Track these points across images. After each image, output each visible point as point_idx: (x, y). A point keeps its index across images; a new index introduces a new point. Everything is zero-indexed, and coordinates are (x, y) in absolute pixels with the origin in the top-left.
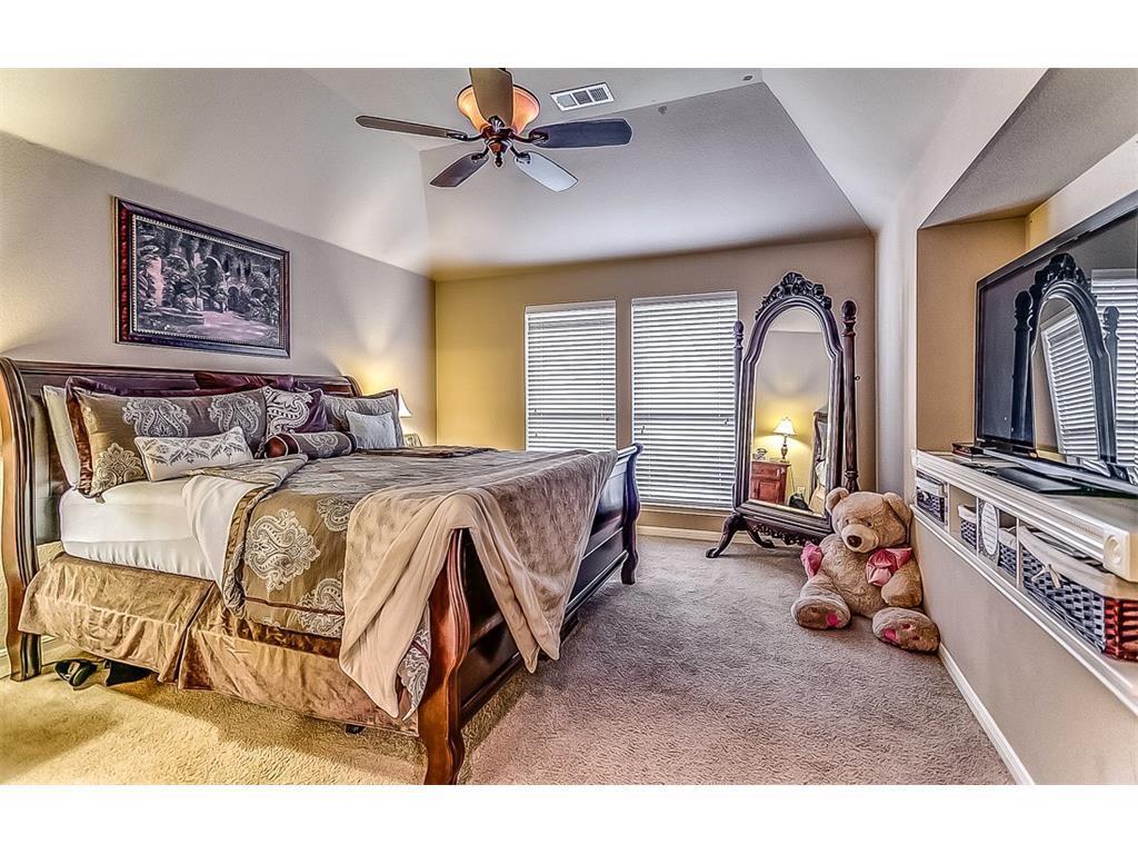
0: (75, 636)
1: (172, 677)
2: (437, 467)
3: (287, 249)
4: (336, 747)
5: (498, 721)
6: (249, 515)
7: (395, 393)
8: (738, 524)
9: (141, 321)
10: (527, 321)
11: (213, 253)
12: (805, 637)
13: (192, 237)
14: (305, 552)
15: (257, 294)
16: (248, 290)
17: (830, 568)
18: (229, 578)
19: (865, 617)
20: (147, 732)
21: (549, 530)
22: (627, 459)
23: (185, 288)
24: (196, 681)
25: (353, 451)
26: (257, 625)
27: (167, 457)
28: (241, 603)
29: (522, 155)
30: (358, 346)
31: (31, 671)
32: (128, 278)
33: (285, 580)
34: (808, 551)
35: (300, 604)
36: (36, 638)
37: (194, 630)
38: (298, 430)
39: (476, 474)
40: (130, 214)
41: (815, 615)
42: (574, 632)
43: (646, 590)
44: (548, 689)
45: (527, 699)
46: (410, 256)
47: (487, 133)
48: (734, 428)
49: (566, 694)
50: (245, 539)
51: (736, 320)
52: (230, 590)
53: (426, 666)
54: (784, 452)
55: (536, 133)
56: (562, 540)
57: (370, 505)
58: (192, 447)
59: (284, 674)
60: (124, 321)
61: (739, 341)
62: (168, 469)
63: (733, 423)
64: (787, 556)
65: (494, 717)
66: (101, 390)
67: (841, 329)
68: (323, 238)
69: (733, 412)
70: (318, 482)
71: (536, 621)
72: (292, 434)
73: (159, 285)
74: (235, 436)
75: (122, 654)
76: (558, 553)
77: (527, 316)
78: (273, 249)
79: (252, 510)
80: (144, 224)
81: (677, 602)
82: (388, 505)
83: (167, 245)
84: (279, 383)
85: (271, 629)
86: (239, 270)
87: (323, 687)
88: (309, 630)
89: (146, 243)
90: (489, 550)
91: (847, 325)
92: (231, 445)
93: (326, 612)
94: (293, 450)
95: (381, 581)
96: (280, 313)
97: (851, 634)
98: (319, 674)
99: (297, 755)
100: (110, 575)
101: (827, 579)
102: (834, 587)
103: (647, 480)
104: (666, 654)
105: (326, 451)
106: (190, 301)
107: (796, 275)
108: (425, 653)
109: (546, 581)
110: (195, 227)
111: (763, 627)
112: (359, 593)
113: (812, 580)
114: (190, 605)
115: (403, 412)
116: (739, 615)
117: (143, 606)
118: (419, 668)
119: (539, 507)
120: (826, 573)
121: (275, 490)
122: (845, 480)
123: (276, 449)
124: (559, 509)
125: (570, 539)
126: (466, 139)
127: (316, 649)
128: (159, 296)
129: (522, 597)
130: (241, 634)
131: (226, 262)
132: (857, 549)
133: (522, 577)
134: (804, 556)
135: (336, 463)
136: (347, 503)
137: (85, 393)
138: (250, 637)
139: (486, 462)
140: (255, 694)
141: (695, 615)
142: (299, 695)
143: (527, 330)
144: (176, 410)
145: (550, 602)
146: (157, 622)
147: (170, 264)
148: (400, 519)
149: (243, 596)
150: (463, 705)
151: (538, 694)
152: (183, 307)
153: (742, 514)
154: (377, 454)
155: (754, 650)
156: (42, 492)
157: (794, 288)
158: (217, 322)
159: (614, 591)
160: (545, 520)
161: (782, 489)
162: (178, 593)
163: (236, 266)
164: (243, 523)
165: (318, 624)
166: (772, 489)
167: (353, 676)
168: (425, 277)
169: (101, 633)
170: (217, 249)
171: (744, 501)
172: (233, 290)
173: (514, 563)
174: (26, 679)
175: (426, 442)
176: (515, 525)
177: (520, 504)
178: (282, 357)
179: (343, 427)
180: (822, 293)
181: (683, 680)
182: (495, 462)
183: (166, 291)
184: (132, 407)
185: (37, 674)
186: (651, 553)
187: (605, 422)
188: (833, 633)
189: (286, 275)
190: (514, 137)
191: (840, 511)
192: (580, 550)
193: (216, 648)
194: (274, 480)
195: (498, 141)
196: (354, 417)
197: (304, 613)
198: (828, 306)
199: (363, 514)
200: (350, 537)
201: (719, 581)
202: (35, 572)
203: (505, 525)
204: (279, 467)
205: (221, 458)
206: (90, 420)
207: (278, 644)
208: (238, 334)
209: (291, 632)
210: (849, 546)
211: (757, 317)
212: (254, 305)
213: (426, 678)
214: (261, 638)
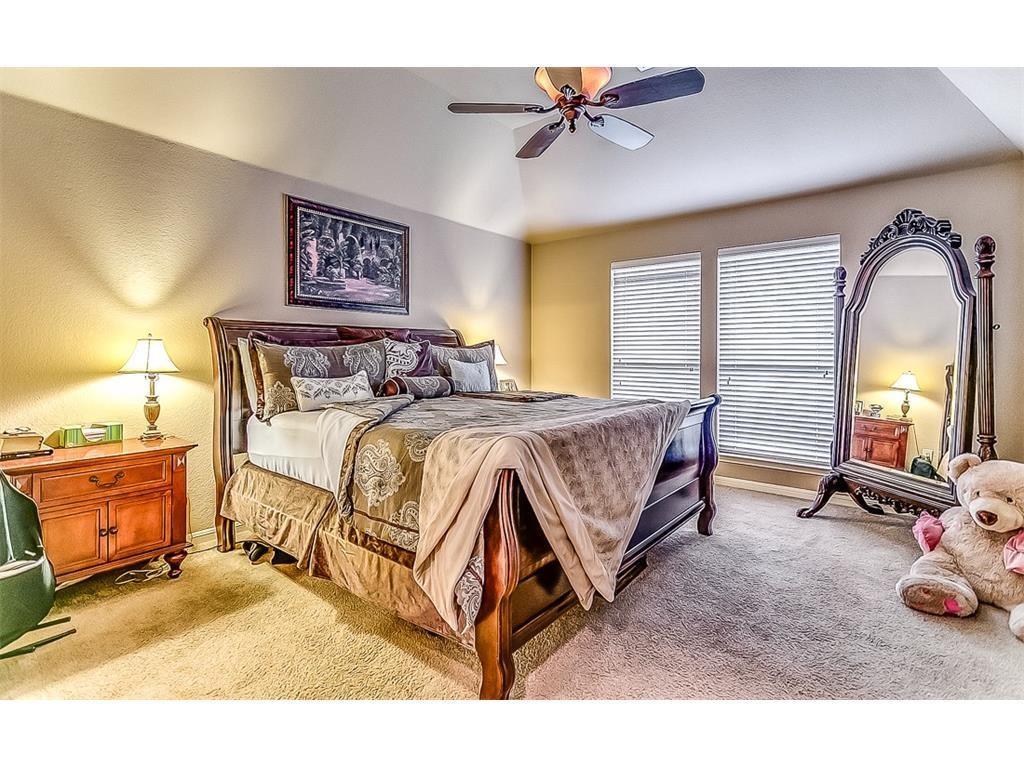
0: (252, 524)
1: (306, 565)
2: (515, 410)
3: (407, 225)
4: (418, 644)
5: (556, 649)
6: (357, 443)
7: (492, 343)
8: (837, 484)
9: (302, 288)
10: (613, 277)
11: (353, 232)
12: (914, 620)
13: (337, 221)
14: (394, 477)
15: (384, 263)
16: (377, 260)
17: (953, 545)
18: (342, 493)
19: (1000, 609)
20: (290, 605)
21: (606, 475)
22: (704, 410)
23: (332, 261)
24: (321, 572)
25: (452, 393)
26: (362, 533)
27: (311, 393)
28: (351, 514)
29: (596, 119)
30: (463, 302)
31: (229, 546)
32: (294, 256)
33: (381, 499)
34: (924, 522)
35: (390, 520)
36: (231, 522)
37: (321, 530)
38: (410, 374)
39: (543, 418)
40: (295, 206)
41: (927, 597)
42: (641, 575)
43: (723, 543)
44: (608, 628)
45: (585, 634)
46: (509, 224)
47: (561, 103)
48: (833, 382)
49: (625, 635)
50: (354, 462)
51: (838, 265)
52: (342, 502)
53: (480, 590)
54: (905, 409)
55: (607, 96)
56: (621, 486)
57: (444, 442)
58: (329, 386)
59: (378, 576)
60: (291, 288)
61: (841, 289)
62: (313, 402)
63: (833, 376)
64: (900, 525)
65: (553, 644)
66: (272, 341)
67: (974, 270)
68: (435, 214)
69: (832, 364)
70: (415, 419)
71: (588, 561)
72: (404, 378)
73: (315, 259)
74: (361, 379)
75: (277, 542)
76: (616, 498)
77: (612, 272)
78: (397, 226)
79: (360, 439)
80: (305, 213)
81: (756, 559)
82: (456, 442)
83: (320, 229)
84: (397, 335)
85: (371, 538)
86: (371, 245)
87: (405, 594)
88: (397, 543)
89: (307, 228)
90: (538, 490)
91: (982, 265)
92: (358, 386)
93: (409, 530)
94: (403, 391)
95: (446, 509)
96: (401, 278)
97: (977, 625)
98: (403, 582)
99: (389, 645)
100: (273, 480)
101: (948, 558)
102: (957, 568)
103: (734, 432)
104: (737, 612)
105: (430, 393)
106: (336, 271)
107: (914, 212)
108: (478, 578)
109: (602, 525)
110: (340, 212)
111: (858, 601)
112: (431, 516)
113: (928, 556)
114: (319, 511)
115: (499, 359)
116: (829, 584)
117: (291, 507)
118: (473, 591)
119: (596, 453)
120: (946, 550)
121: (378, 424)
122: (976, 445)
123: (391, 390)
124: (618, 456)
125: (630, 487)
126: (542, 111)
127: (401, 560)
128: (314, 268)
129: (574, 538)
130: (350, 540)
131: (362, 239)
132: (990, 528)
133: (575, 519)
134: (918, 528)
135: (435, 403)
136: (426, 439)
137: (260, 343)
138: (356, 542)
139: (561, 408)
140: (358, 590)
141: (777, 577)
142: (388, 596)
143: (613, 285)
144: (320, 357)
145: (607, 546)
146: (298, 521)
147: (322, 243)
148: (463, 455)
149: (352, 509)
150: (514, 631)
151: (598, 631)
152: (331, 277)
153: (842, 475)
154: (470, 396)
155: (842, 624)
156: (236, 415)
157: (912, 226)
158: (355, 287)
159: (688, 541)
160: (602, 465)
161: (901, 452)
162: (313, 500)
163: (369, 242)
164: (353, 450)
165: (402, 539)
166: (887, 450)
167: (424, 588)
168: (523, 242)
169: (266, 524)
170: (355, 229)
171: (844, 461)
172: (366, 261)
173: (565, 504)
174: (225, 551)
175: (522, 387)
176: (568, 469)
177: (573, 449)
178: (401, 314)
179: (446, 373)
180: (949, 229)
181: (753, 643)
182: (569, 408)
183: (320, 263)
184: (290, 354)
185: (232, 549)
186: (734, 506)
187: (689, 372)
188: (949, 621)
189: (406, 246)
190: (586, 103)
191: (967, 481)
192: (642, 497)
193: (334, 547)
194: (378, 415)
195: (572, 108)
196: (455, 365)
197: (393, 528)
198: (956, 245)
199: (437, 448)
200: (426, 467)
201: (809, 544)
202: (231, 474)
203: (556, 468)
204: (386, 405)
205: (349, 396)
206: (263, 363)
207: (374, 551)
208: (370, 296)
209: (385, 543)
210: (979, 523)
211: (862, 263)
212: (382, 272)
213: (479, 600)
214: (363, 544)
